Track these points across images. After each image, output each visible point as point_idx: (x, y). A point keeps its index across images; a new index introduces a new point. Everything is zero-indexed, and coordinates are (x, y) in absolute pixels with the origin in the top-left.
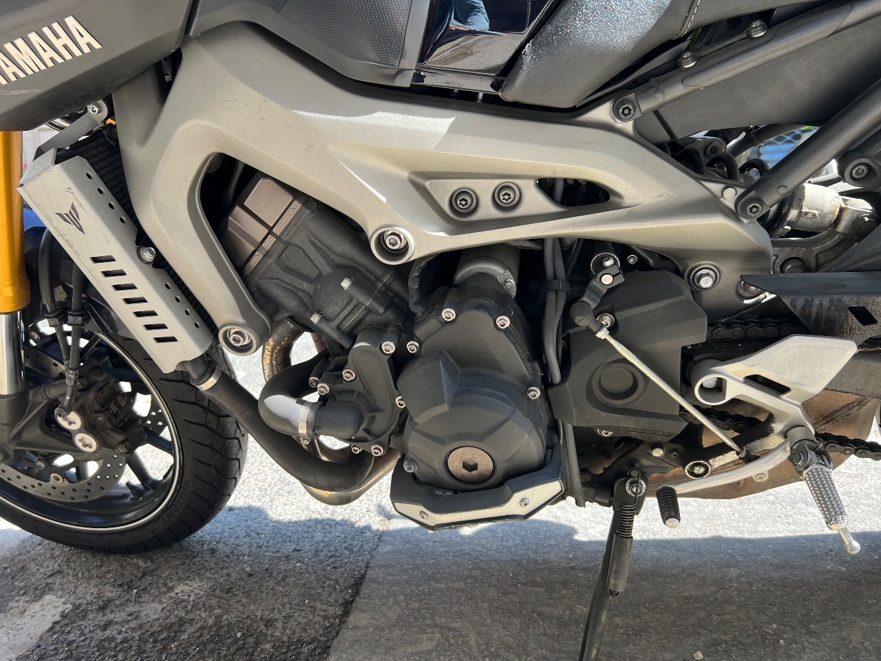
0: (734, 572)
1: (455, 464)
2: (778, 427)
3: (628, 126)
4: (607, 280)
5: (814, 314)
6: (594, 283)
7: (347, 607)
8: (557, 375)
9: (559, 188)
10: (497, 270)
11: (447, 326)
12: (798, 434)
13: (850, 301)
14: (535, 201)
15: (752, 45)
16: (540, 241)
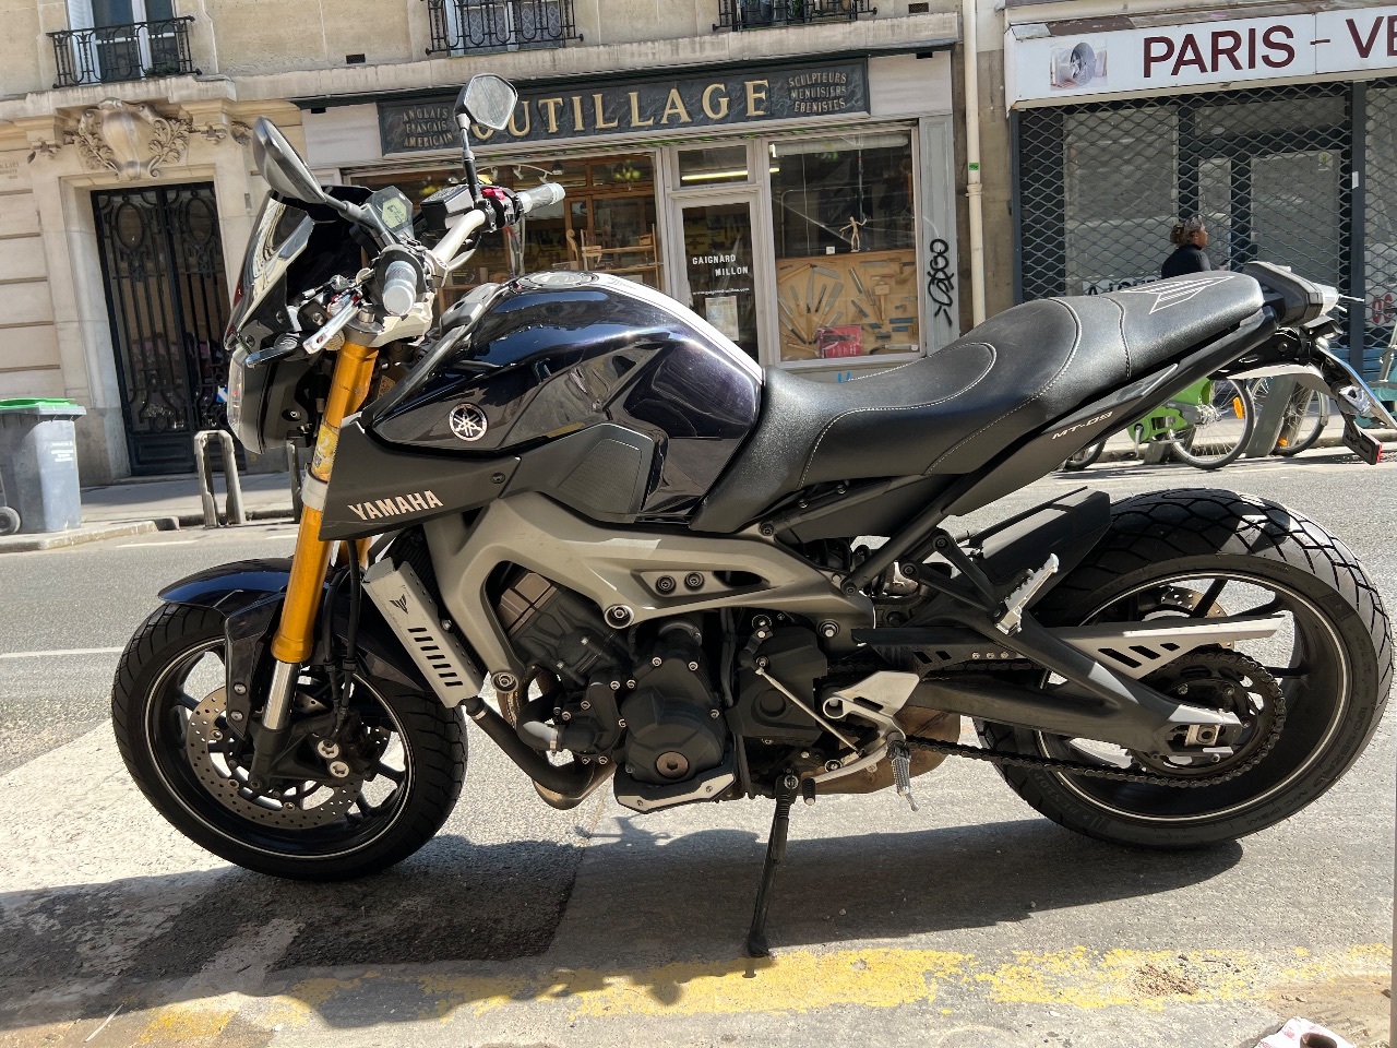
0: (882, 857)
1: (662, 764)
2: (882, 733)
3: (771, 538)
4: (762, 634)
5: (893, 656)
6: (753, 636)
7: (563, 905)
8: (730, 699)
9: (728, 576)
10: (688, 626)
11: (656, 670)
12: (893, 736)
13: (913, 648)
14: (713, 584)
15: (838, 498)
16: (719, 609)
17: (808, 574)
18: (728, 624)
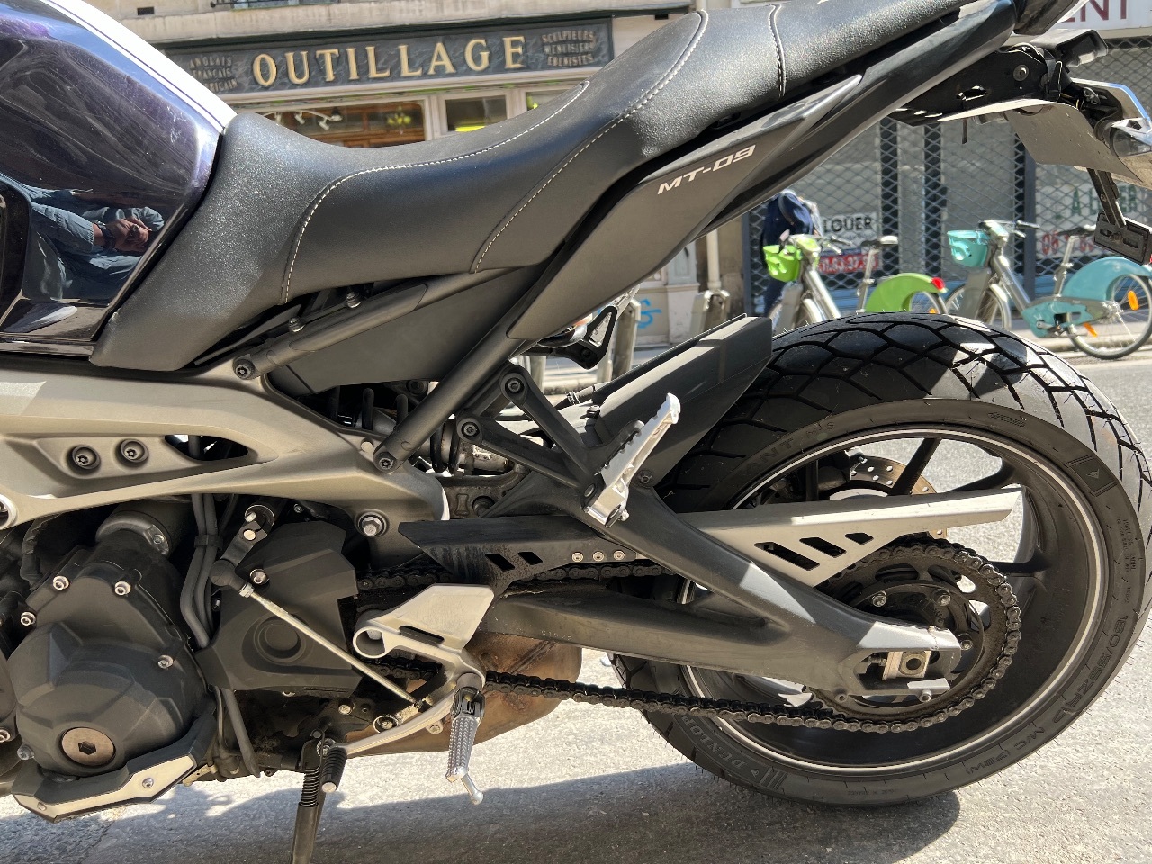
1: (70, 745)
2: (450, 676)
3: (257, 383)
4: (250, 535)
5: (456, 562)
6: (237, 538)
8: (203, 639)
10: (142, 525)
11: (61, 596)
12: (465, 680)
13: (483, 548)
14: (162, 457)
15: (348, 316)
16: (187, 496)
17: (323, 440)
18: (206, 521)
